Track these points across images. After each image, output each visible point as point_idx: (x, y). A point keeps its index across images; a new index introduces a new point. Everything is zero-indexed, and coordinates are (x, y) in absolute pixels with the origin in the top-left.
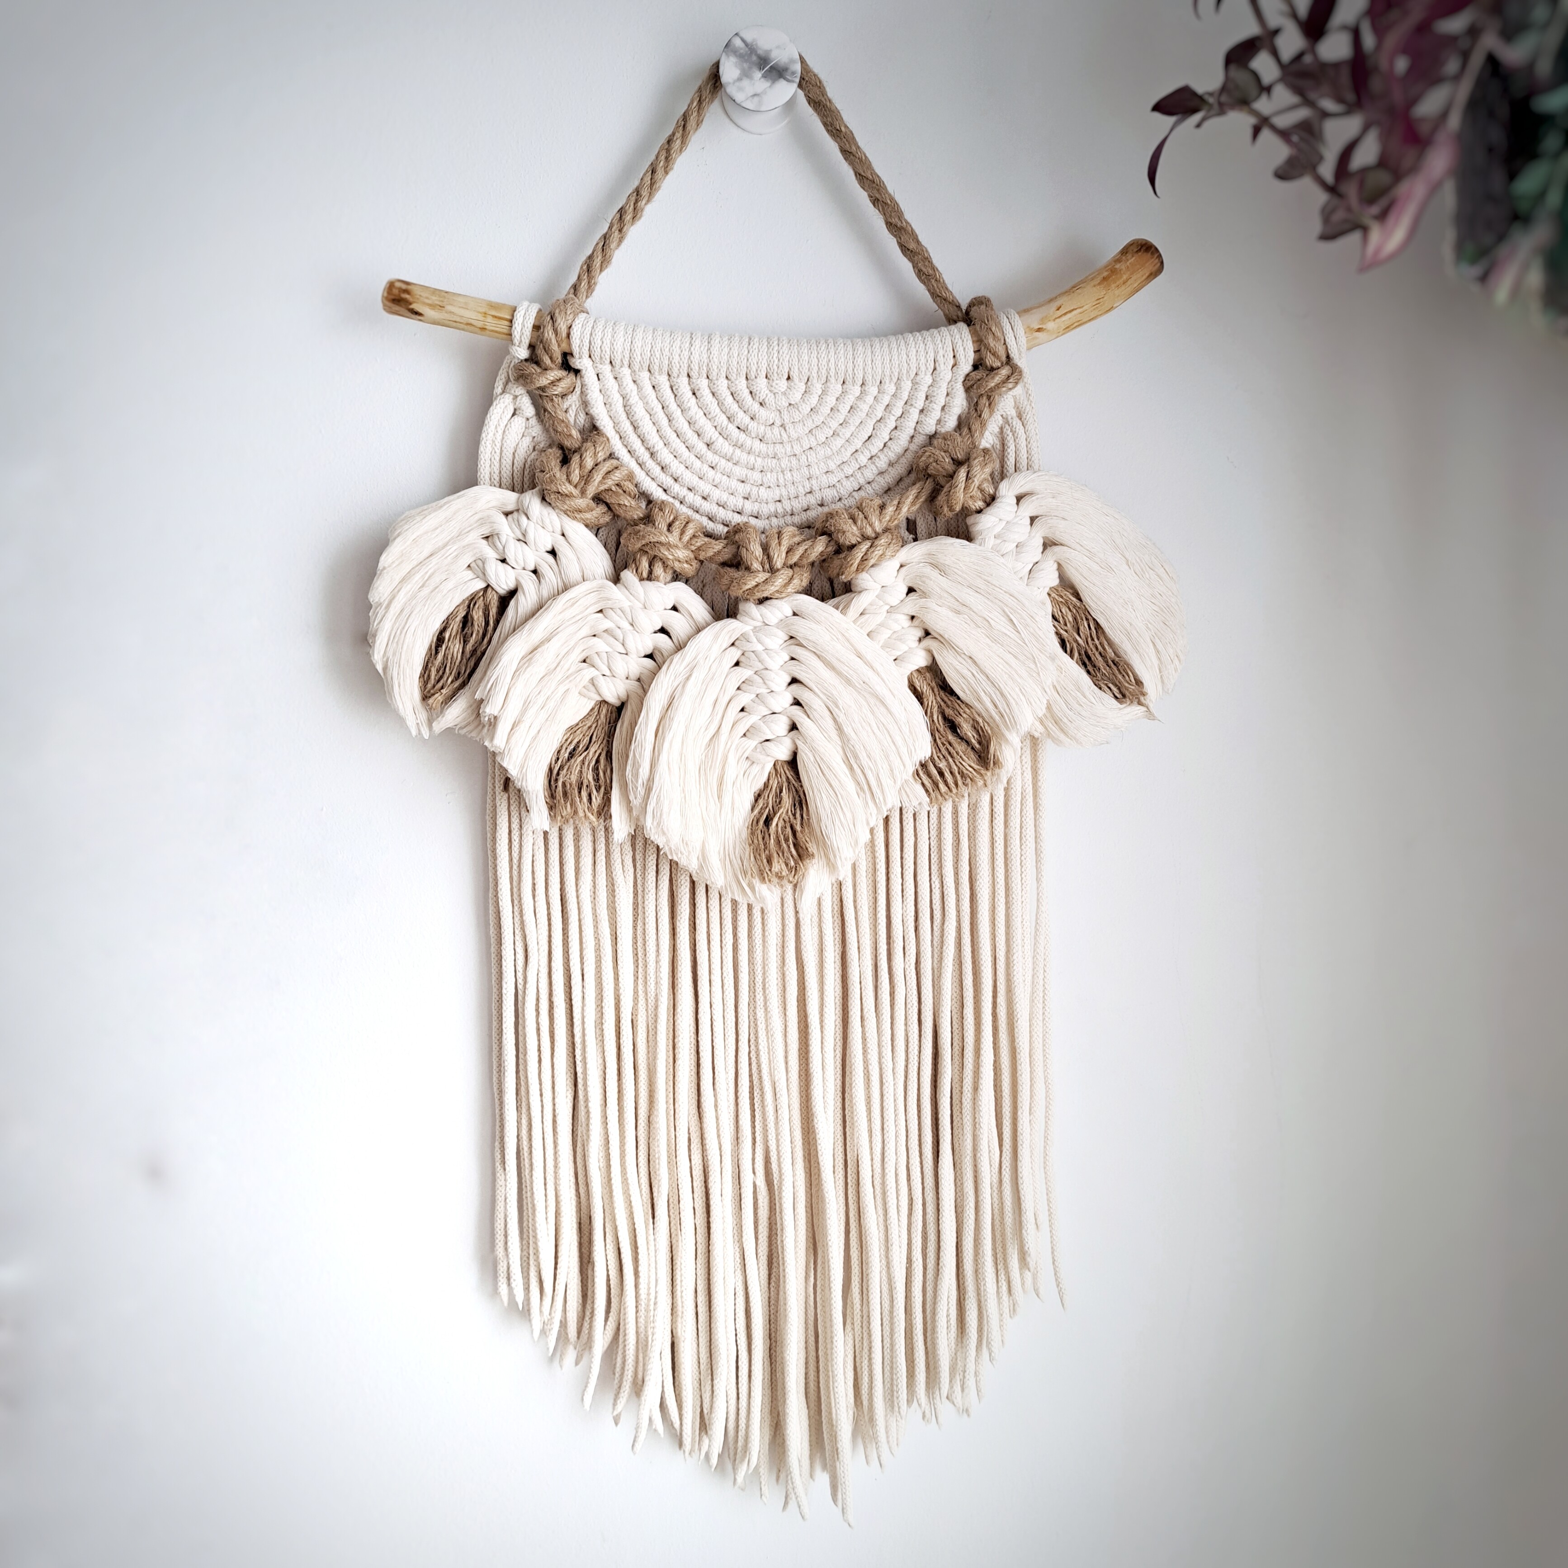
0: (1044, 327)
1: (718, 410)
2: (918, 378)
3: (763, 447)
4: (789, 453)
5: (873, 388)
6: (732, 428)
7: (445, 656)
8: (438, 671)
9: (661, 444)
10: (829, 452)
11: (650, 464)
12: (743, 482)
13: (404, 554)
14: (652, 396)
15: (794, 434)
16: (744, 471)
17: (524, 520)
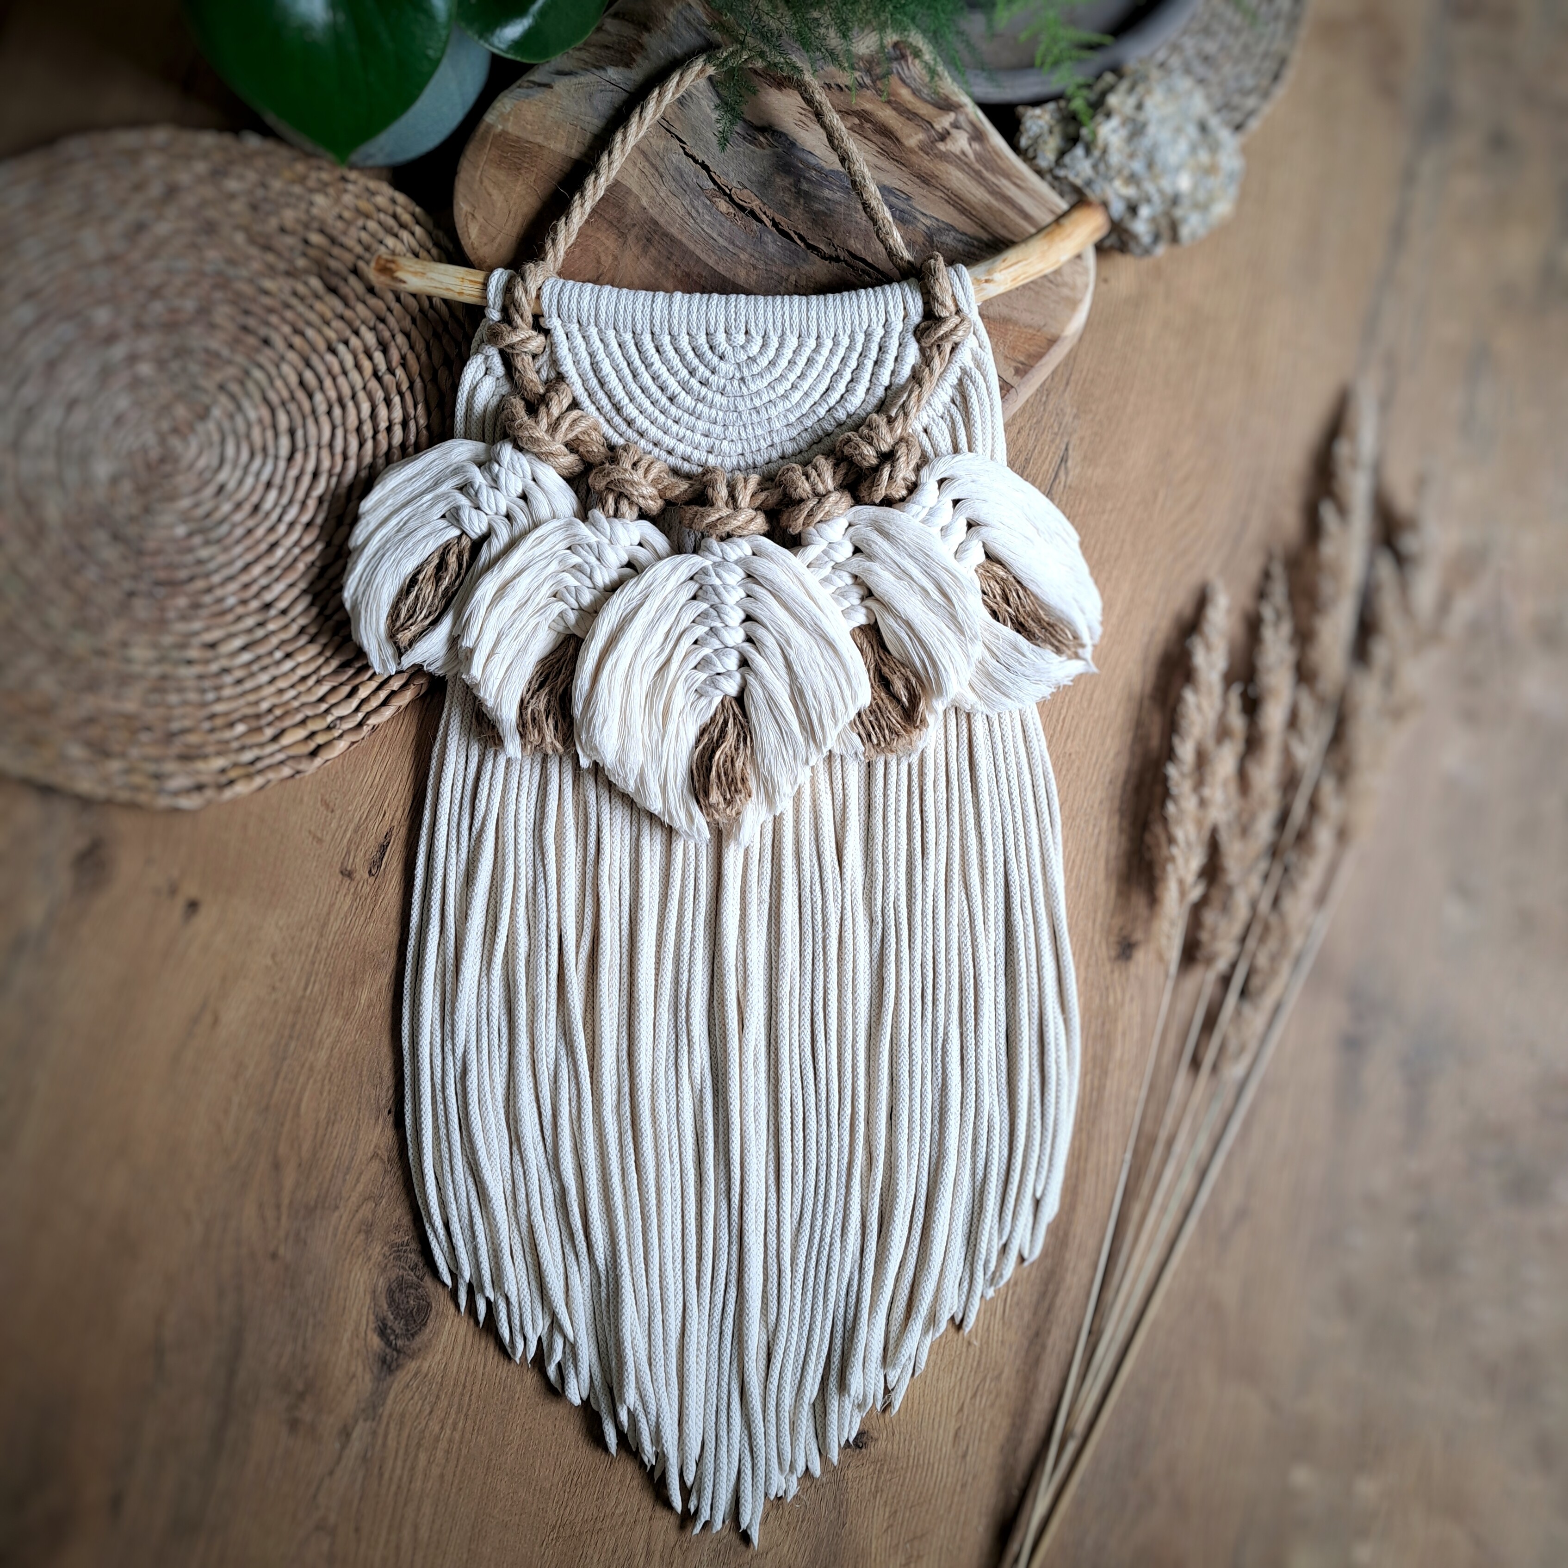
0: (990, 278)
2: (871, 328)
3: (724, 400)
5: (828, 340)
6: (694, 382)
7: (417, 596)
8: (408, 611)
9: (626, 400)
10: (788, 405)
11: (617, 420)
12: (706, 436)
13: (381, 502)
14: (618, 353)
15: (753, 388)
16: (707, 426)
17: (496, 467)
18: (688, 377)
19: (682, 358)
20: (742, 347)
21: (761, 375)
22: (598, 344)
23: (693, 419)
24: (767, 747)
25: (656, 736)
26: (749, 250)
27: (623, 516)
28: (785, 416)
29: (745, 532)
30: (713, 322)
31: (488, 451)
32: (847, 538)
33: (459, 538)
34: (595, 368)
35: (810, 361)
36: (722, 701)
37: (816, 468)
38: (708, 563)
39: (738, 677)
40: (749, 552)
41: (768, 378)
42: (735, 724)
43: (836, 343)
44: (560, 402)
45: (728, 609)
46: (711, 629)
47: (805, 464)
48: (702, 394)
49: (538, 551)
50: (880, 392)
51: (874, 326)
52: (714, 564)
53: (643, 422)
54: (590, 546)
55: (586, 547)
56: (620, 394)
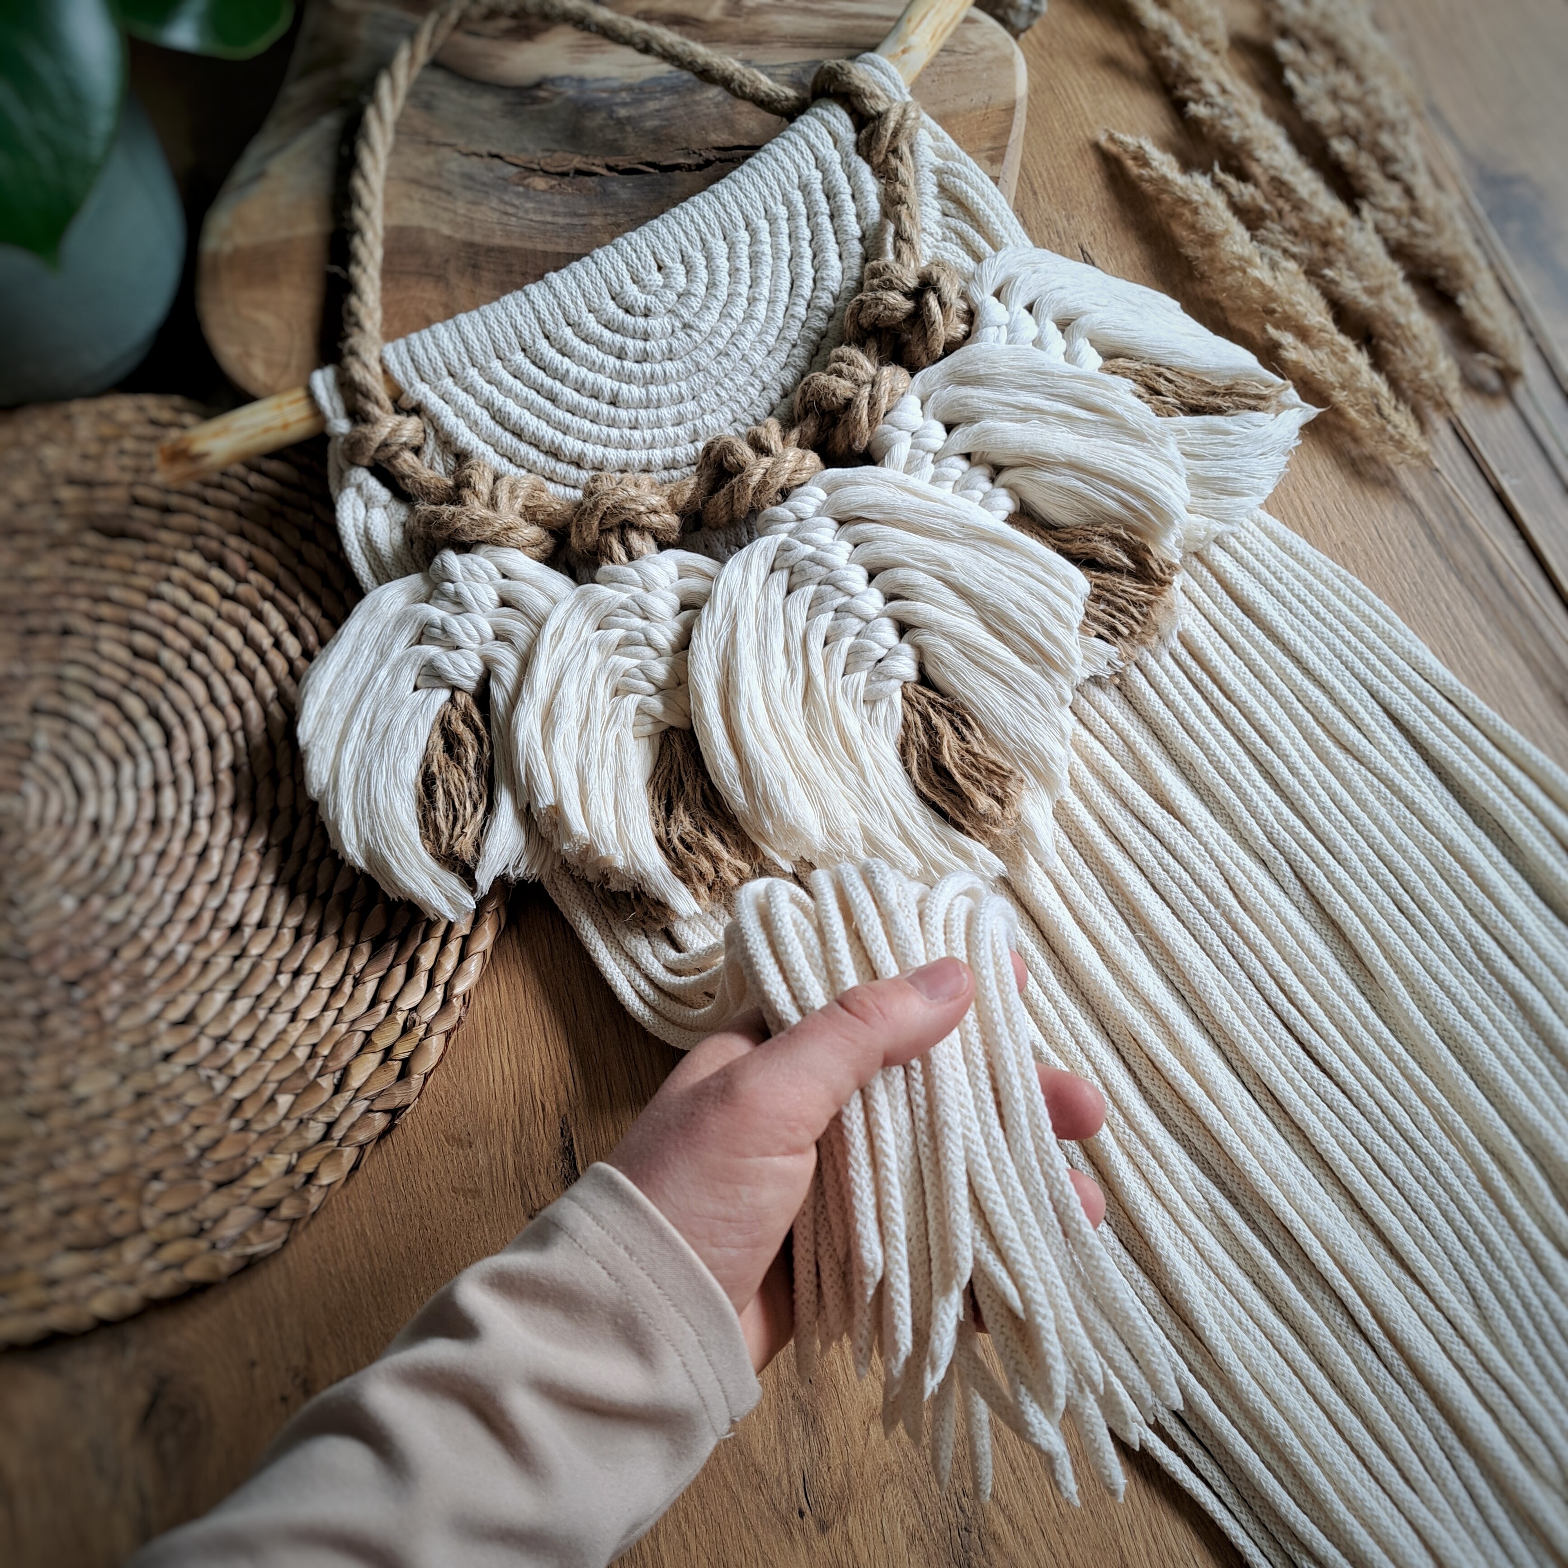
0: (907, 46)
1: (601, 354)
2: (804, 178)
3: (679, 364)
4: (713, 355)
5: (761, 221)
6: (629, 364)
8: (447, 817)
9: (559, 435)
10: (757, 326)
11: (561, 469)
13: (324, 715)
14: (517, 385)
15: (705, 327)
16: (674, 409)
17: (449, 587)
18: (618, 363)
19: (598, 344)
20: (665, 286)
21: (704, 307)
22: (487, 387)
23: (652, 411)
24: (1000, 712)
25: (850, 776)
26: (599, 211)
27: (641, 554)
28: (762, 342)
29: (804, 476)
30: (614, 278)
31: (427, 579)
32: (929, 414)
33: (452, 700)
34: (500, 418)
35: (754, 260)
36: (905, 697)
37: (841, 359)
38: (783, 537)
39: (906, 649)
40: (823, 496)
41: (716, 306)
42: (939, 713)
43: (771, 220)
44: (482, 476)
45: (844, 572)
46: (836, 610)
47: (824, 368)
48: (648, 371)
49: (562, 650)
50: (856, 248)
51: (806, 172)
52: (790, 533)
53: (593, 451)
54: (624, 607)
55: (621, 611)
56: (548, 433)
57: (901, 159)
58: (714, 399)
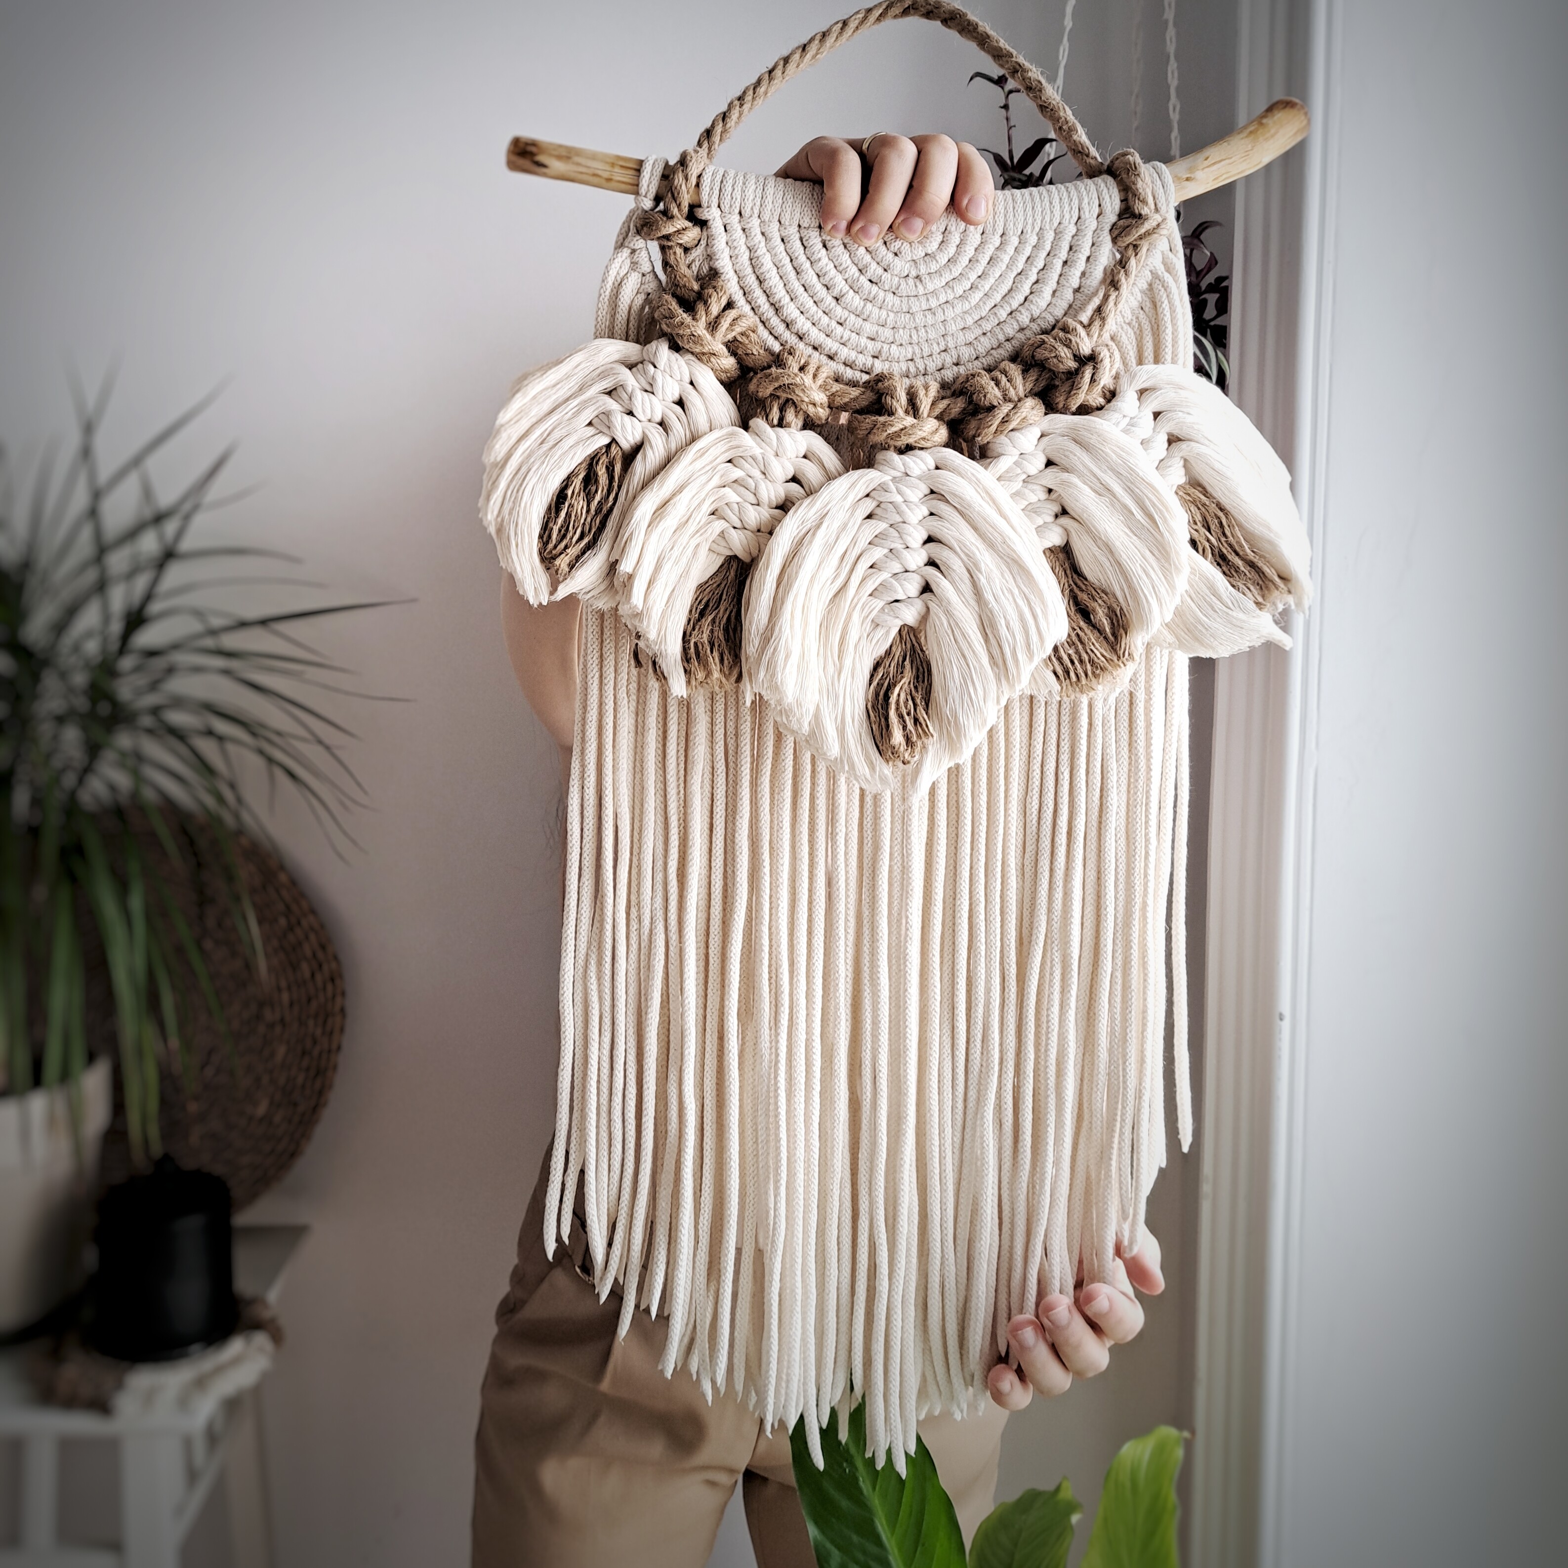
0: (1192, 176)
1: (849, 262)
2: (1062, 226)
3: (897, 300)
4: (924, 307)
5: (1014, 237)
6: (863, 280)
7: (568, 515)
8: (560, 531)
9: (787, 298)
10: (967, 306)
11: (775, 321)
12: (873, 339)
14: (780, 248)
15: (930, 287)
16: (875, 328)
17: (651, 370)
18: (857, 274)
21: (938, 272)
22: (759, 238)
23: (860, 320)
25: (831, 669)
27: (788, 425)
28: (963, 319)
29: (928, 444)
31: (640, 352)
32: (1040, 449)
33: (608, 447)
34: (754, 262)
35: (993, 261)
36: (900, 632)
37: (1005, 374)
38: (887, 478)
39: (919, 605)
40: (932, 465)
43: (1022, 241)
44: (719, 298)
45: (912, 529)
46: (891, 551)
47: (990, 371)
48: (873, 293)
49: (699, 464)
50: (1068, 294)
51: (1065, 222)
52: (894, 479)
53: (803, 324)
54: (753, 458)
55: (750, 460)
56: (780, 293)
57: (1136, 255)
58: (906, 338)
